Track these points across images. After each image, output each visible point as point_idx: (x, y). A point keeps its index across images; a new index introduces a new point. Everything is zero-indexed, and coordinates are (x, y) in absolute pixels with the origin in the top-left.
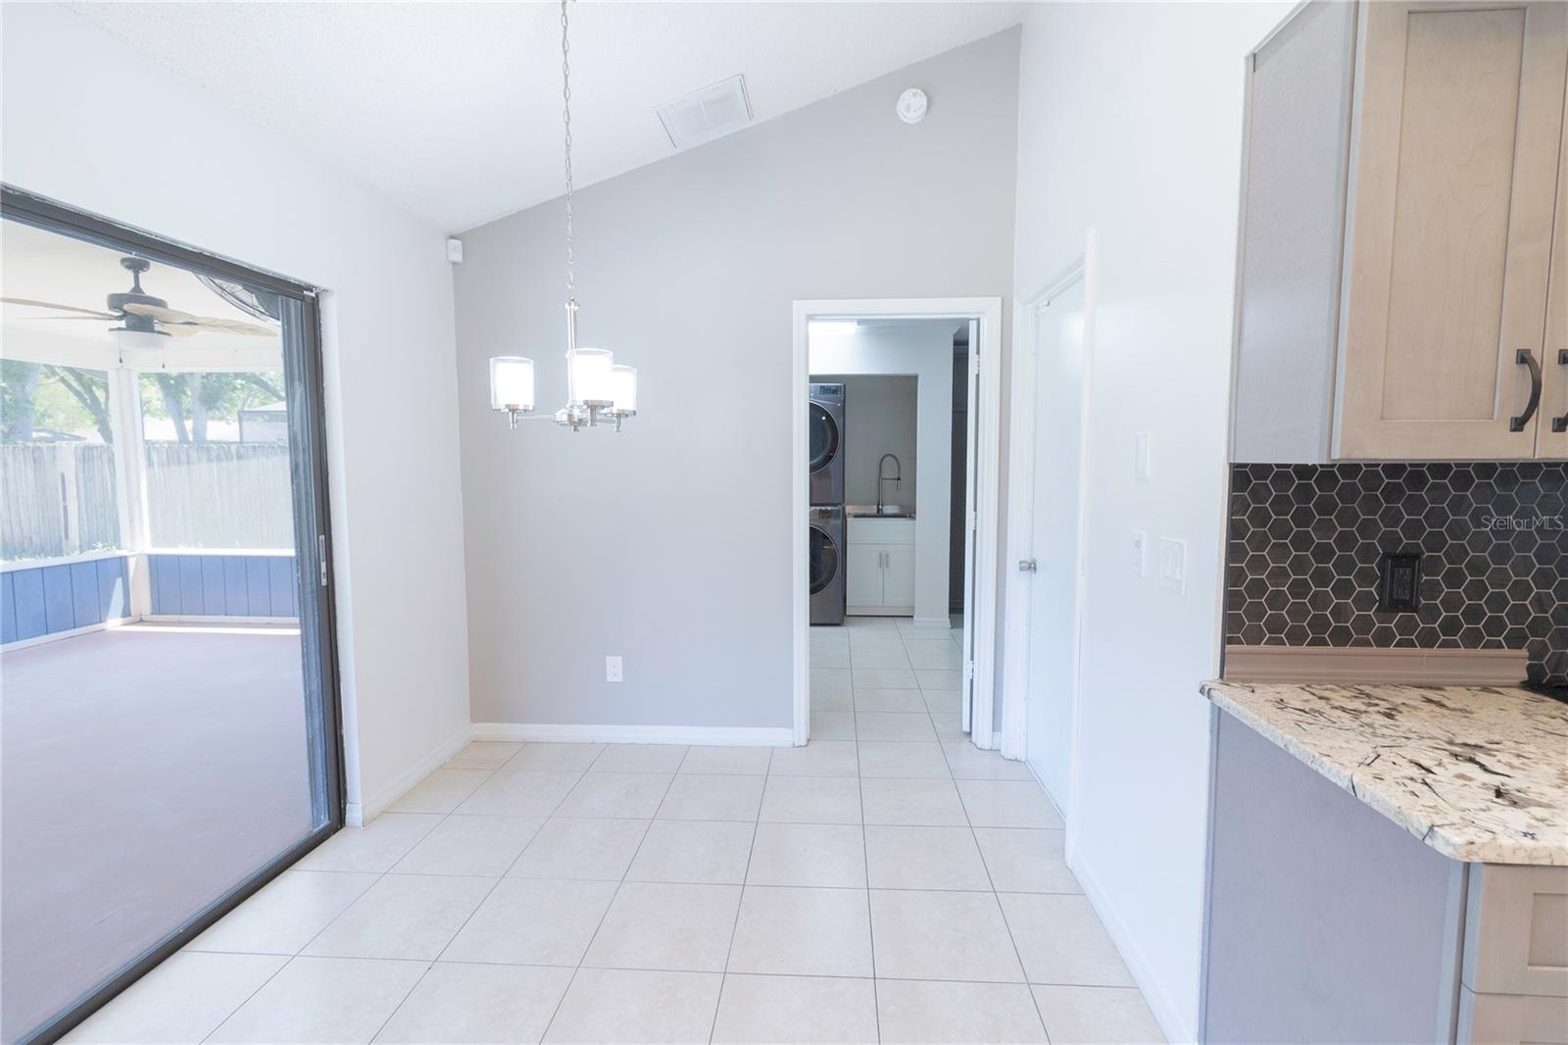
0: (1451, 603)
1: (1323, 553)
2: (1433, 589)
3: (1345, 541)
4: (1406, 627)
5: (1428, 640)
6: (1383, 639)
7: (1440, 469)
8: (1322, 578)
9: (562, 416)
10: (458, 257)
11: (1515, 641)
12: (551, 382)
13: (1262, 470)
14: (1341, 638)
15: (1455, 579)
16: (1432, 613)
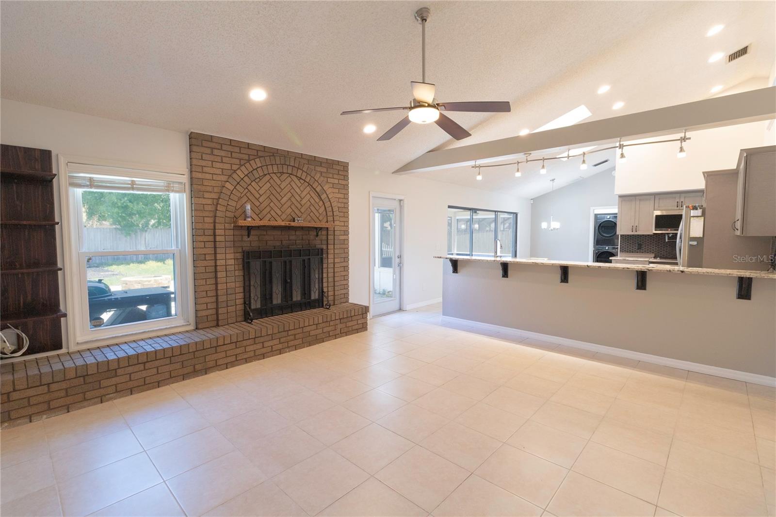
0: (645, 249)
1: (630, 244)
2: (643, 247)
3: (633, 242)
4: (640, 251)
5: (643, 253)
6: (637, 252)
7: (643, 235)
8: (630, 246)
9: (550, 229)
10: (532, 202)
11: (653, 253)
12: (549, 226)
13: (623, 235)
14: (633, 252)
15: (645, 246)
16: (643, 250)
